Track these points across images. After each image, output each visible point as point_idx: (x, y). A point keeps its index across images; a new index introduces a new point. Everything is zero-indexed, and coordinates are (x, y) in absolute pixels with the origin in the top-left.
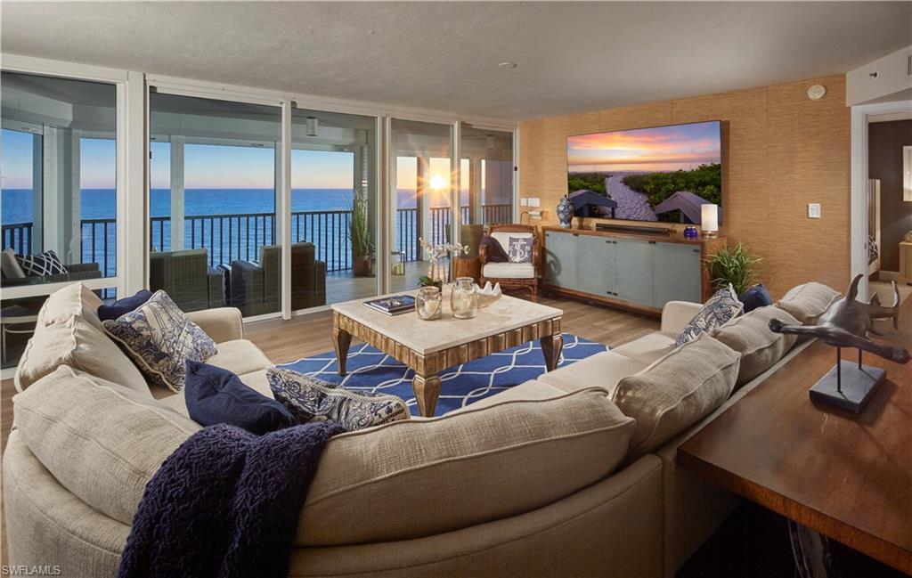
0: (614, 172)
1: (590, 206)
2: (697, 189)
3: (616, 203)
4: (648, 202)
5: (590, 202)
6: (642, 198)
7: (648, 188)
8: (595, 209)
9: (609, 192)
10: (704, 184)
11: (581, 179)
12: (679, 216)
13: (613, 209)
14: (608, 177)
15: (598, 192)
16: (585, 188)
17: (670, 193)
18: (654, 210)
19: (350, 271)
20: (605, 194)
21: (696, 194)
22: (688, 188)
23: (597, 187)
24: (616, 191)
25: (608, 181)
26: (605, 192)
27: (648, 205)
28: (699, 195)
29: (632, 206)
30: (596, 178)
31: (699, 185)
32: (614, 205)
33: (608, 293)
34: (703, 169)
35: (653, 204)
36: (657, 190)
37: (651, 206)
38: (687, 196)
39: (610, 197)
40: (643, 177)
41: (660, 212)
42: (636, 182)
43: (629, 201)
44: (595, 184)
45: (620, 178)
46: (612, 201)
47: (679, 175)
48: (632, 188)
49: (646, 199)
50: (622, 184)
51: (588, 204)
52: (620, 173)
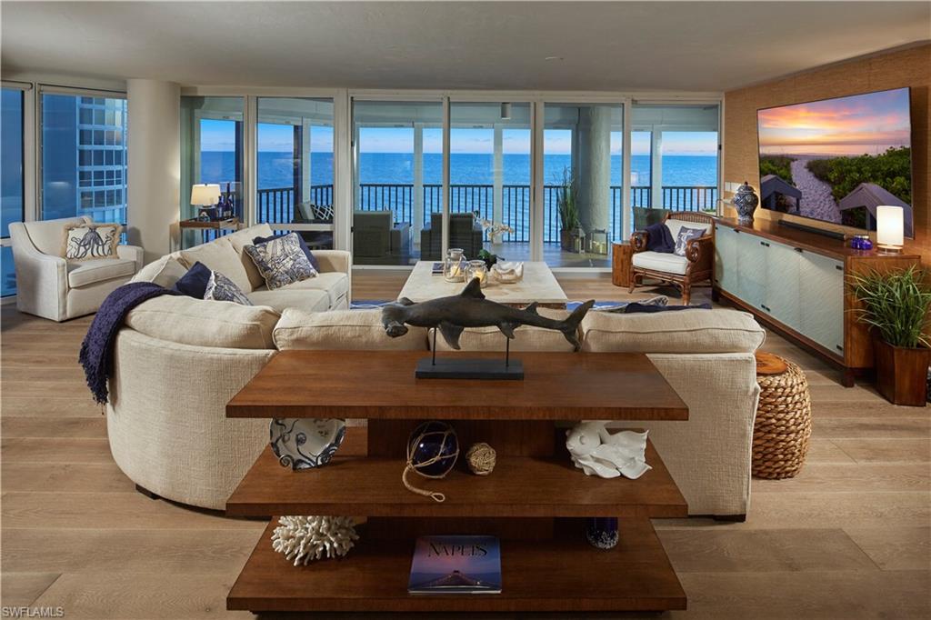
0: (798, 155)
1: (777, 194)
2: (885, 180)
3: (801, 193)
4: (831, 194)
5: (778, 190)
6: (825, 188)
7: (832, 177)
8: (782, 199)
9: (794, 178)
10: (893, 175)
11: (770, 162)
12: (865, 215)
13: (798, 200)
14: (793, 160)
15: (785, 178)
16: (773, 172)
17: (855, 184)
18: (838, 205)
19: (559, 244)
20: (791, 182)
21: (883, 187)
22: (874, 178)
23: (783, 172)
24: (802, 179)
25: (794, 165)
26: (791, 179)
27: (832, 197)
28: (887, 189)
29: (816, 199)
30: (782, 161)
31: (887, 176)
32: (798, 195)
33: (763, 307)
34: (892, 153)
35: (837, 197)
36: (841, 179)
37: (835, 200)
38: (873, 188)
39: (795, 184)
40: (826, 161)
41: (844, 209)
42: (820, 168)
43: (813, 192)
44: (782, 169)
45: (805, 163)
46: (797, 190)
47: (864, 161)
48: (816, 176)
49: (830, 190)
50: (806, 170)
51: (775, 192)
52: (805, 156)
